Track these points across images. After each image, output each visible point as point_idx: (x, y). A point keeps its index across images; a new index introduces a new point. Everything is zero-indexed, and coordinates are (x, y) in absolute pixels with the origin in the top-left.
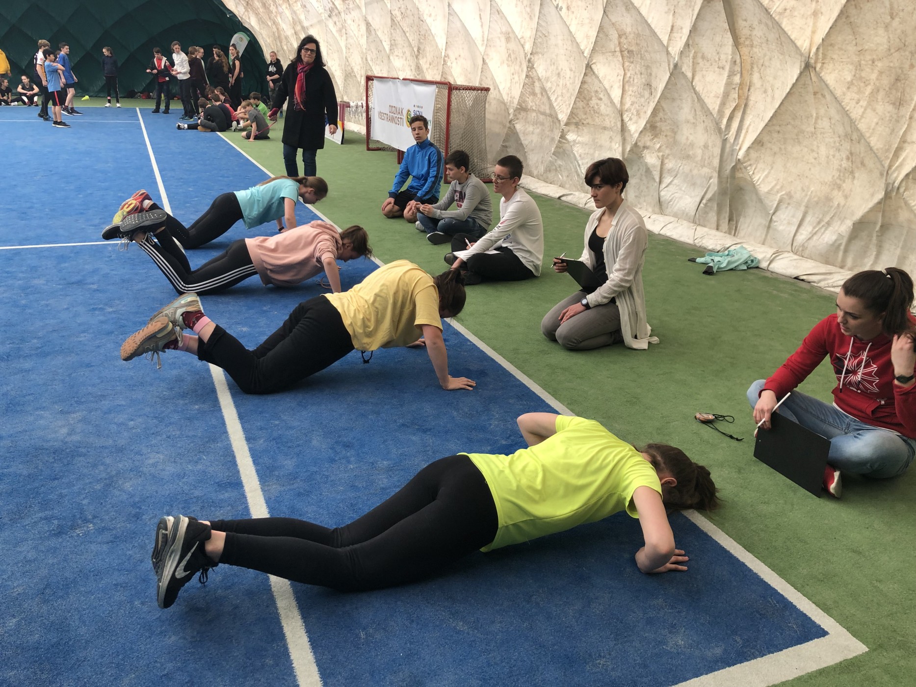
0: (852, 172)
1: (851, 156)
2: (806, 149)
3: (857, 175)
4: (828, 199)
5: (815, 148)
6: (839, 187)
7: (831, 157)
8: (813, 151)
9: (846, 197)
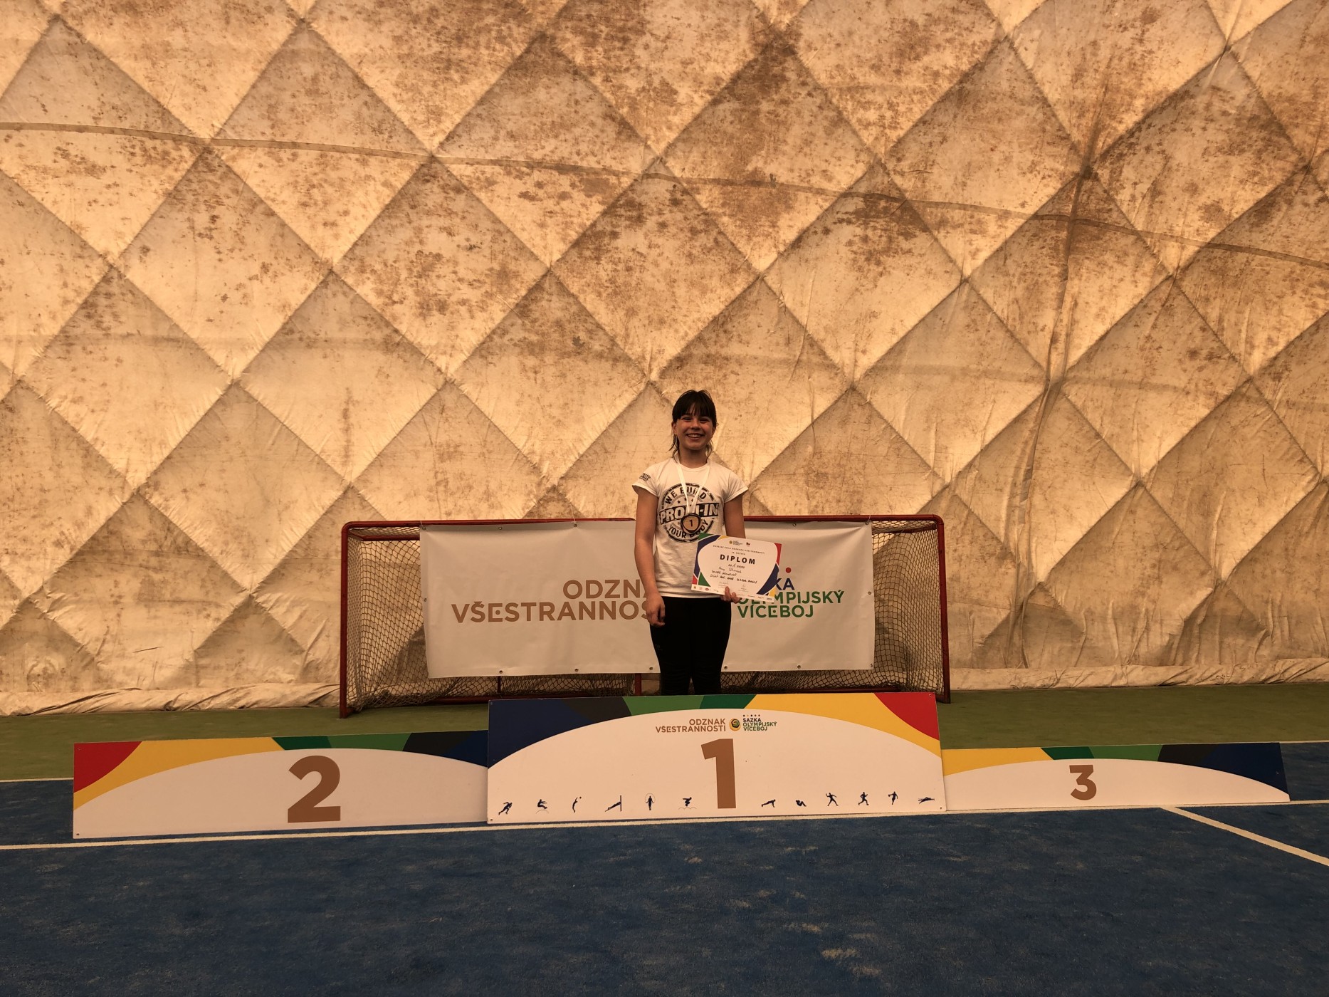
0: (1159, 578)
1: (1159, 564)
2: (1102, 564)
3: (1164, 580)
4: (1134, 608)
5: (1111, 561)
6: (1143, 594)
7: (1130, 568)
8: (1109, 564)
9: (1154, 602)
